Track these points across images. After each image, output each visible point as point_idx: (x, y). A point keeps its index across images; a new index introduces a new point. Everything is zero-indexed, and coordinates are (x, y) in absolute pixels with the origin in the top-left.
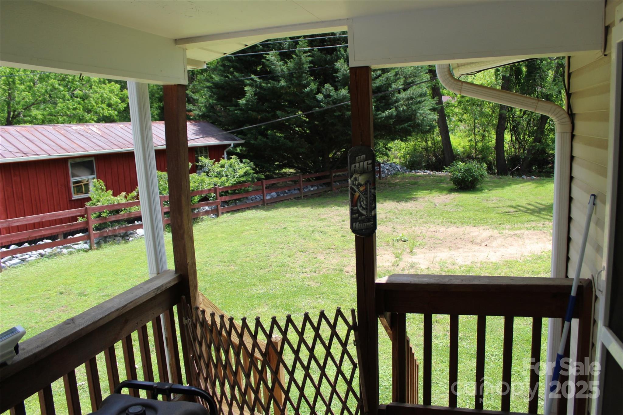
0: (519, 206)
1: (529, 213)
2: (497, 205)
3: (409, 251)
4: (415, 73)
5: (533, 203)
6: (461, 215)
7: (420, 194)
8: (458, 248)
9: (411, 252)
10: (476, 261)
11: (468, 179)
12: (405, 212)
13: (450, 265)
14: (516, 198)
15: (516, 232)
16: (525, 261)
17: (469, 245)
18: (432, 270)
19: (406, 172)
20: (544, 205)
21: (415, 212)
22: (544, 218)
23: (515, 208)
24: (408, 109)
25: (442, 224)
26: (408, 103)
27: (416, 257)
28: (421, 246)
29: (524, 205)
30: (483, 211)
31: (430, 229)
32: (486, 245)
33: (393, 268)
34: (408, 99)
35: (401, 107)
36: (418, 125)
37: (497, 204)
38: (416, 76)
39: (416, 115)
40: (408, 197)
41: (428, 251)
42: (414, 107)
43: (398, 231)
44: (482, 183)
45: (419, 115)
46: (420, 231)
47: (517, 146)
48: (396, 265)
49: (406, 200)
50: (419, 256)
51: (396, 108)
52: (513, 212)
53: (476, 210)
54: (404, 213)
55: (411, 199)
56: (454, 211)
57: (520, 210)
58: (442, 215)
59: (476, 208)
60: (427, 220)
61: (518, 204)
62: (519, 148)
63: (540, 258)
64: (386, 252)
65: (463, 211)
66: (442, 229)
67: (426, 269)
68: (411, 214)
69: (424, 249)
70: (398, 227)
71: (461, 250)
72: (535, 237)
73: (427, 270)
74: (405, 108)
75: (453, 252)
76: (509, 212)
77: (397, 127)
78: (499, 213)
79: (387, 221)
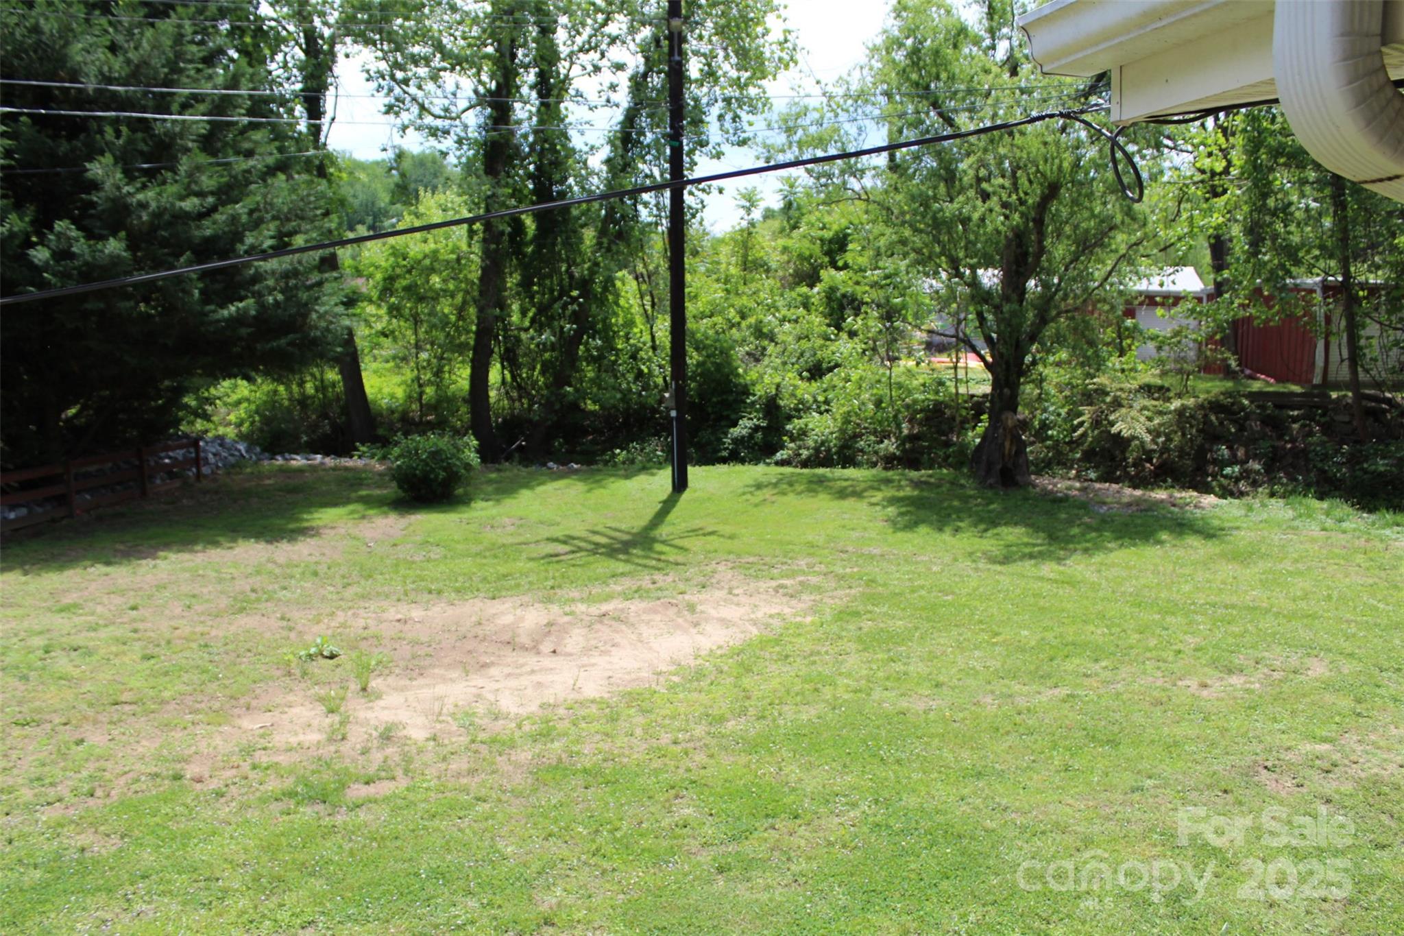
0: (574, 538)
1: (601, 554)
2: (521, 539)
3: (354, 686)
4: (302, 210)
5: (599, 528)
6: (442, 568)
7: (325, 516)
8: (485, 666)
9: (364, 689)
10: (552, 701)
11: (437, 476)
12: (300, 570)
13: (486, 720)
14: (559, 519)
15: (605, 607)
16: (672, 688)
17: (511, 657)
18: (446, 742)
19: (259, 460)
20: (628, 533)
21: (325, 566)
22: (645, 566)
23: (565, 543)
24: (287, 299)
25: (405, 597)
26: (287, 284)
27: (381, 703)
28: (384, 668)
29: (584, 534)
30: (495, 557)
31: (385, 616)
32: (554, 652)
33: (332, 748)
34: (286, 275)
35: (270, 294)
36: (314, 342)
37: (520, 535)
38: (302, 218)
39: (305, 316)
40: (292, 526)
41: (408, 682)
42: (304, 296)
43: (299, 627)
44: (468, 484)
45: (314, 316)
46: (362, 623)
47: (515, 394)
48: (340, 737)
49: (294, 534)
50: (392, 699)
51: (259, 295)
52: (566, 554)
53: (477, 554)
54: (297, 572)
55: (304, 532)
56: (421, 558)
57: (580, 549)
58: (397, 572)
59: (474, 549)
60: (364, 588)
61: (567, 533)
62: (520, 398)
63: (699, 674)
64: (291, 698)
65: (445, 557)
66: (416, 613)
67: (428, 740)
68: (316, 574)
69: (393, 676)
70: (300, 617)
71: (493, 671)
72: (658, 617)
73: (432, 743)
74: (280, 297)
75: (477, 680)
76: (557, 555)
77: (259, 346)
78: (531, 559)
79: (258, 600)
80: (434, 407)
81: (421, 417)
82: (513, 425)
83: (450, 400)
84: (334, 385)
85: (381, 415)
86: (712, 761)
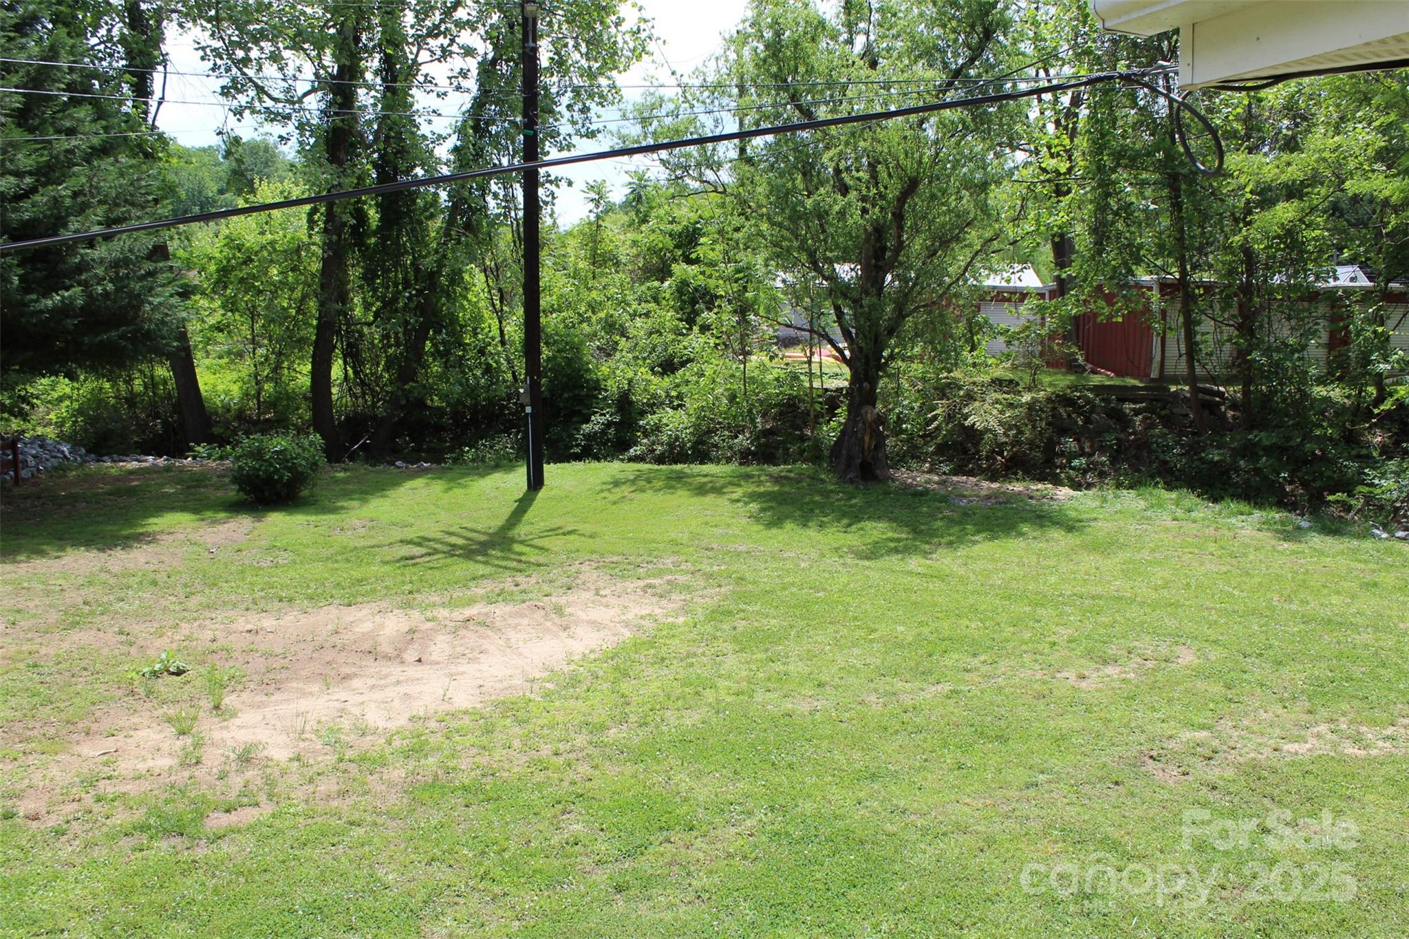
0: (429, 540)
1: (459, 556)
2: (373, 542)
3: (206, 704)
4: (132, 195)
5: (455, 529)
6: (292, 573)
7: (158, 523)
8: (346, 677)
9: (217, 707)
10: (422, 714)
11: (281, 477)
12: (137, 579)
13: (353, 736)
14: (412, 520)
15: (468, 612)
16: (547, 695)
17: (372, 667)
18: (311, 761)
19: (86, 462)
20: (484, 533)
21: (164, 574)
22: (506, 568)
23: (419, 545)
24: (118, 290)
25: (254, 606)
26: (117, 273)
27: (237, 721)
28: (236, 682)
29: (438, 535)
30: (348, 561)
31: (233, 626)
32: (419, 661)
33: (187, 774)
34: (116, 264)
35: (98, 284)
36: (148, 335)
37: (373, 537)
38: (133, 204)
39: (137, 308)
40: (124, 533)
41: (265, 698)
42: (137, 286)
43: (140, 642)
44: (314, 485)
45: (147, 308)
46: (209, 635)
47: (358, 391)
48: (194, 761)
49: (127, 542)
50: (248, 717)
51: (85, 284)
52: (422, 556)
53: (328, 558)
54: (133, 581)
55: (139, 538)
56: (269, 563)
57: (436, 551)
58: (243, 579)
59: (325, 553)
60: (209, 598)
61: (422, 534)
62: (364, 394)
63: (574, 681)
64: (135, 719)
65: (294, 562)
66: (268, 623)
67: (291, 760)
68: (154, 583)
69: (248, 691)
70: (139, 630)
71: (356, 683)
72: (525, 621)
73: (296, 764)
74: (110, 287)
75: (340, 694)
76: (412, 558)
77: (86, 340)
78: (386, 563)
79: (92, 613)
80: (272, 404)
81: (259, 415)
82: (356, 423)
83: (290, 397)
84: (165, 382)
85: (216, 413)
86: (597, 772)
